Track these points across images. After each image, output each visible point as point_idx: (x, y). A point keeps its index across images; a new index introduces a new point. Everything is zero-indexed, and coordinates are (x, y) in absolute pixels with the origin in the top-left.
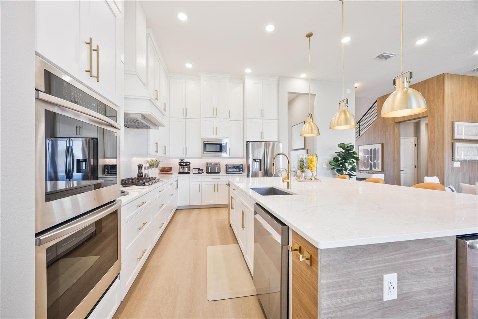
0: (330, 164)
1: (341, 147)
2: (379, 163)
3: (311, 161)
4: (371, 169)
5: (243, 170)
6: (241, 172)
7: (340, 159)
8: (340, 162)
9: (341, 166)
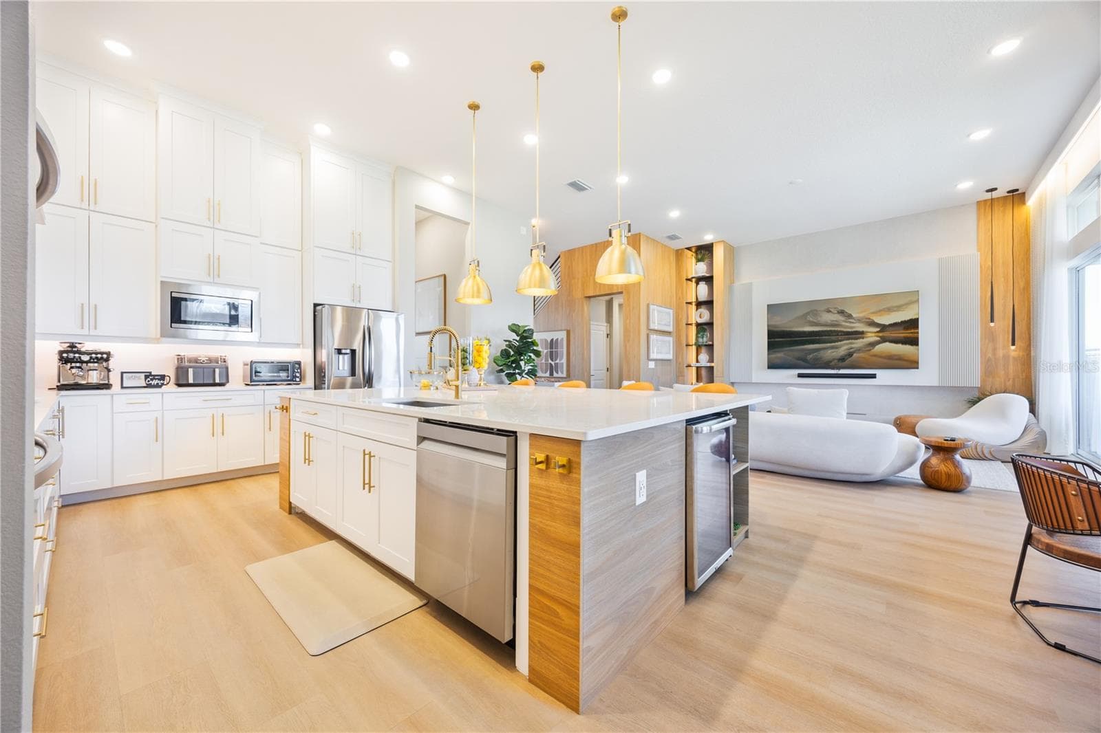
0: (495, 362)
1: (513, 331)
2: (562, 363)
3: (479, 351)
4: (551, 374)
5: (301, 374)
6: (296, 381)
7: (512, 353)
8: (512, 359)
9: (514, 365)
